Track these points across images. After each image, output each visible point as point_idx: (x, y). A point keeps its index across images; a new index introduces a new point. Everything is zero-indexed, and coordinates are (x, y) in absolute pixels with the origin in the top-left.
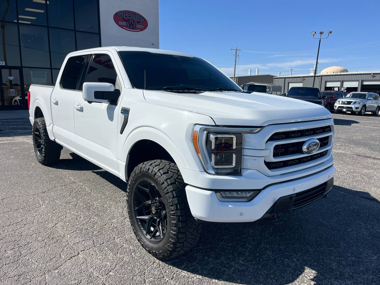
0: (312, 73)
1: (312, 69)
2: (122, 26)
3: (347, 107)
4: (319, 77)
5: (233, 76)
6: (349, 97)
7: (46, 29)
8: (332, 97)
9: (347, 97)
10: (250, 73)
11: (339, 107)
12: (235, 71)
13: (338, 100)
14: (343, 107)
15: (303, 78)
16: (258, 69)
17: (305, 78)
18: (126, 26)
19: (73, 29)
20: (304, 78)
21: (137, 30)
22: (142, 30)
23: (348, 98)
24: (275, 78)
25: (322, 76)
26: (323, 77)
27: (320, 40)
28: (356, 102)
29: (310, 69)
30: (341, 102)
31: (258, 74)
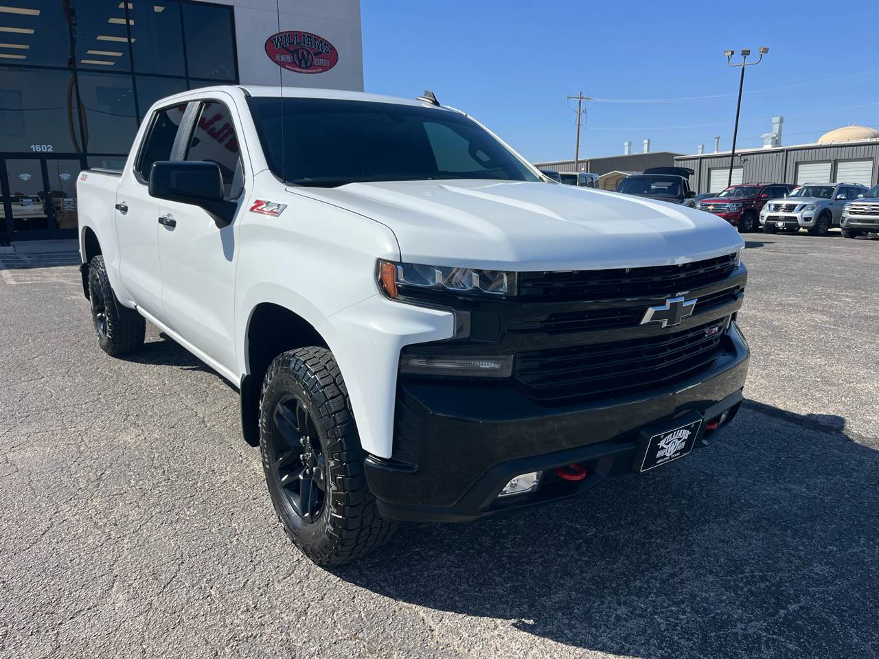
0: (767, 144)
1: (768, 134)
2: (282, 64)
3: (787, 218)
4: (781, 154)
5: (575, 160)
6: (796, 196)
7: (129, 80)
8: (758, 197)
9: (793, 196)
10: (629, 151)
11: (769, 218)
12: (578, 146)
13: (769, 202)
14: (777, 218)
15: (742, 157)
16: (649, 140)
17: (749, 156)
18: (293, 64)
19: (184, 74)
20: (746, 157)
21: (314, 71)
22: (325, 69)
23: (793, 198)
24: (677, 160)
25: (787, 151)
26: (789, 152)
27: (743, 69)
28: (804, 206)
29: (764, 136)
30: (773, 207)
31: (648, 150)
